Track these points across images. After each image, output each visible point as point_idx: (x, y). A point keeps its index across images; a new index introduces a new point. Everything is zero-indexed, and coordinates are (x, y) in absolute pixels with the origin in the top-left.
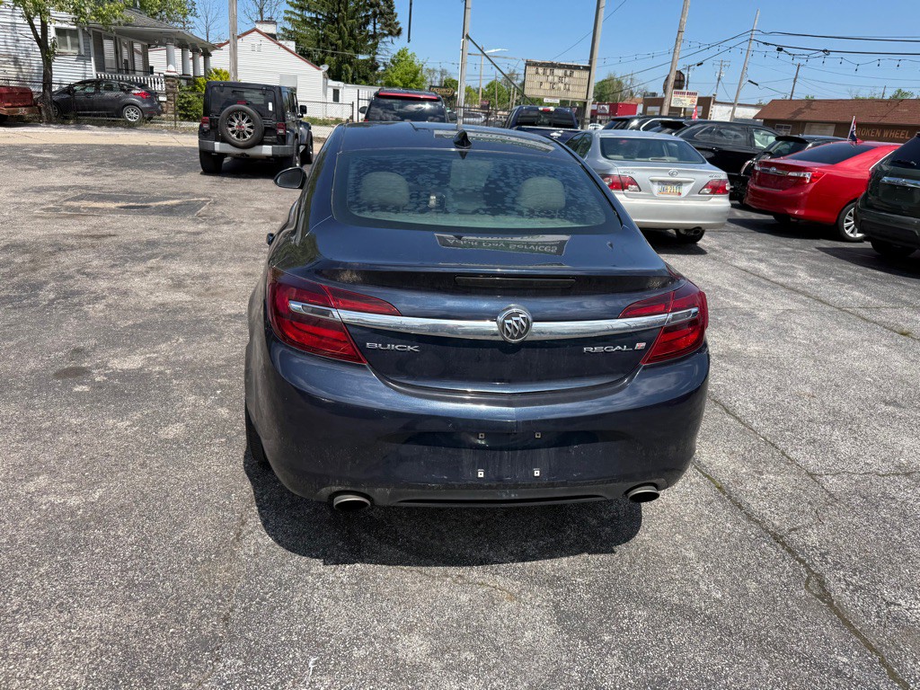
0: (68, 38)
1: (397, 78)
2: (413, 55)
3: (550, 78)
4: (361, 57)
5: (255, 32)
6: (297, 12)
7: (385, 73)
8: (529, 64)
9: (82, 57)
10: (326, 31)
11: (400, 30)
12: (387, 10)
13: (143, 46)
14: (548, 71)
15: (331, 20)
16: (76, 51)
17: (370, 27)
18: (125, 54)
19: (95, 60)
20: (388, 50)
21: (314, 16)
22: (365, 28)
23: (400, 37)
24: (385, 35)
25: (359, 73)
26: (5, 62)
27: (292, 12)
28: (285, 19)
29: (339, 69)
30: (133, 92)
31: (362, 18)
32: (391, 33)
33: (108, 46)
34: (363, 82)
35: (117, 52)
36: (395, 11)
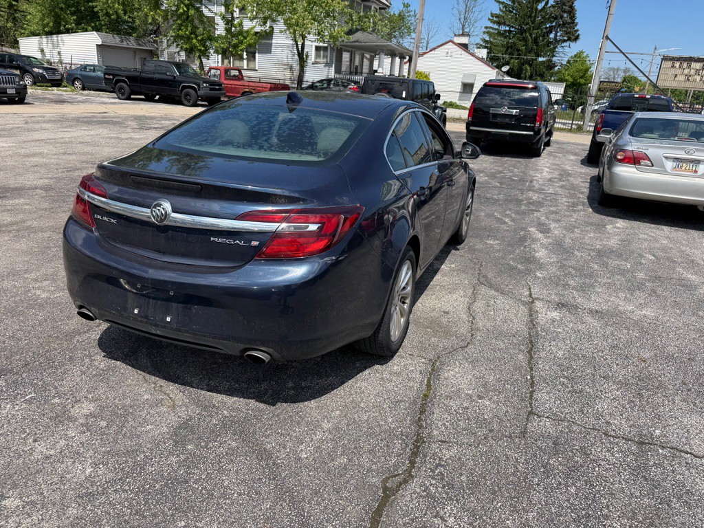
0: (322, 52)
1: (569, 75)
2: (587, 56)
3: (686, 71)
4: (541, 59)
5: (450, 43)
6: (496, 26)
7: (559, 72)
8: (665, 58)
9: (328, 65)
10: (514, 39)
11: (578, 36)
12: (569, 21)
13: (371, 56)
14: (685, 65)
15: (522, 31)
16: (325, 61)
17: (552, 36)
18: (357, 62)
19: (335, 67)
20: (565, 54)
21: (508, 28)
22: (548, 36)
23: (578, 42)
24: (565, 41)
25: (536, 71)
26: (285, 69)
27: (491, 28)
28: (484, 33)
29: (520, 70)
30: (349, 87)
31: (546, 28)
32: (569, 39)
33: (346, 56)
34: (539, 78)
35: (352, 60)
36: (576, 21)
